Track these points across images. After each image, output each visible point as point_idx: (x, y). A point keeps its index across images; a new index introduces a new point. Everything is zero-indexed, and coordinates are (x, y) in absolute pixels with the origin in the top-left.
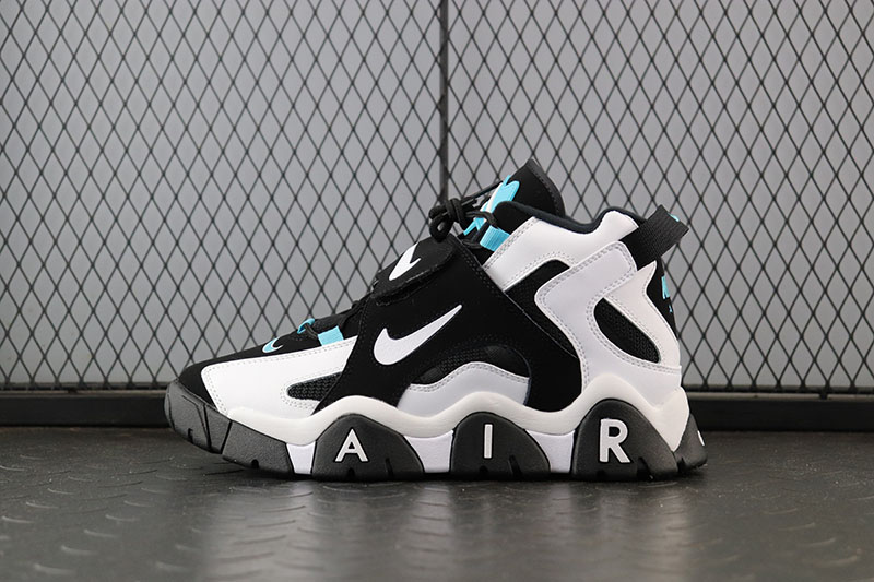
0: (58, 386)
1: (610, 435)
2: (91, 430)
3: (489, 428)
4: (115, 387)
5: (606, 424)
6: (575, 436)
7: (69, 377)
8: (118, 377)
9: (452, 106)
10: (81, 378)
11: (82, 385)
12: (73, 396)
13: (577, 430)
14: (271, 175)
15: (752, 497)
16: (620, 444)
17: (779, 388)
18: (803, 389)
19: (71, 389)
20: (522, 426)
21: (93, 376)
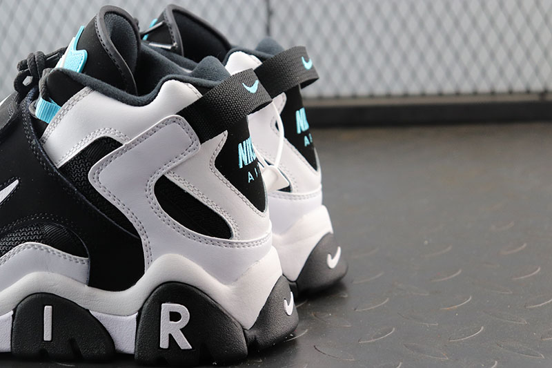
1: (171, 319)
3: (48, 310)
5: (167, 308)
6: (138, 319)
13: (140, 311)
16: (181, 330)
20: (86, 307)
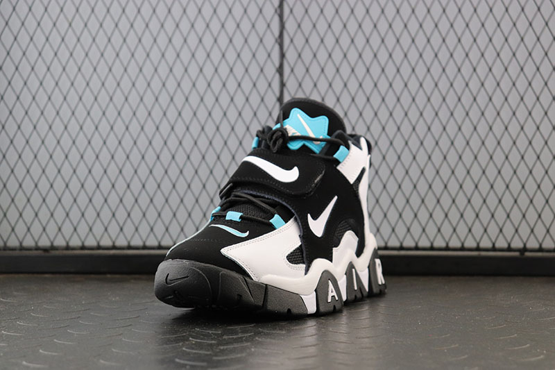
0: (37, 248)
2: (58, 276)
4: (73, 249)
7: (44, 242)
8: (75, 242)
9: (287, 70)
10: (52, 243)
11: (53, 248)
12: (47, 254)
14: (172, 114)
15: (477, 318)
17: (494, 249)
18: (509, 249)
19: (45, 250)
21: (60, 242)
